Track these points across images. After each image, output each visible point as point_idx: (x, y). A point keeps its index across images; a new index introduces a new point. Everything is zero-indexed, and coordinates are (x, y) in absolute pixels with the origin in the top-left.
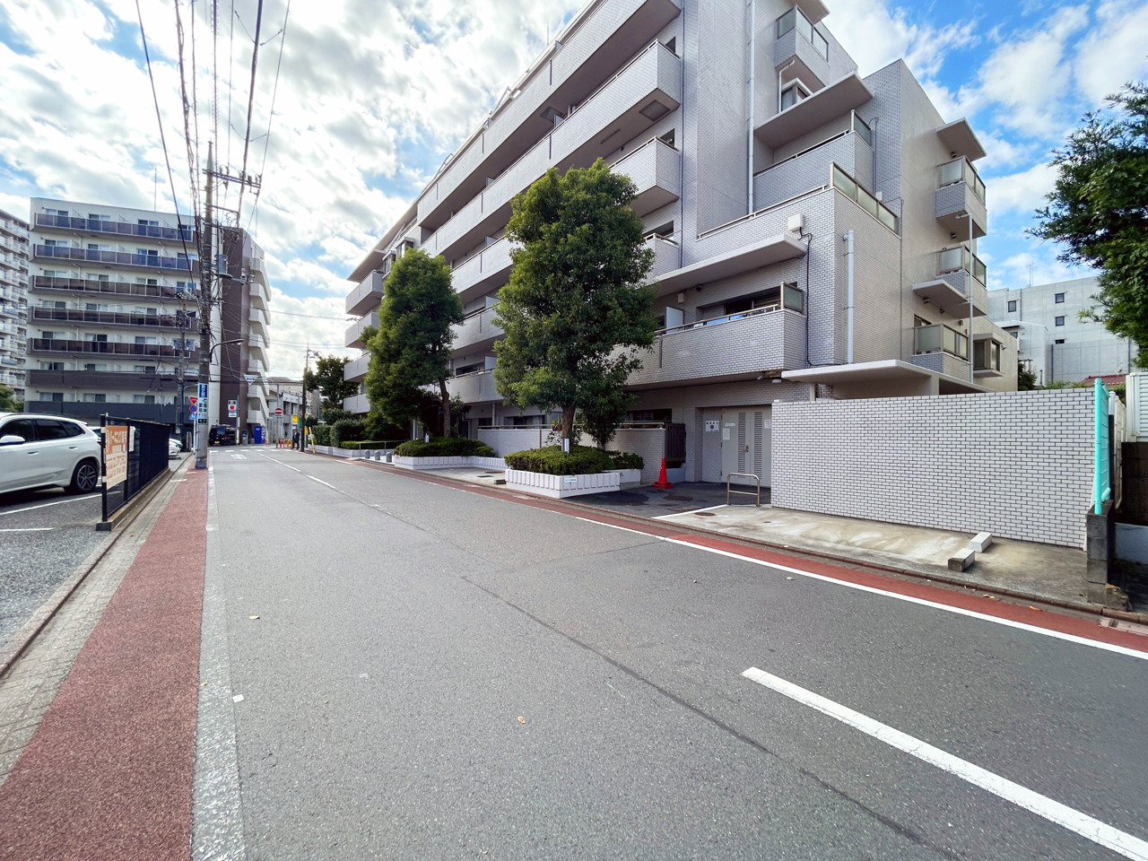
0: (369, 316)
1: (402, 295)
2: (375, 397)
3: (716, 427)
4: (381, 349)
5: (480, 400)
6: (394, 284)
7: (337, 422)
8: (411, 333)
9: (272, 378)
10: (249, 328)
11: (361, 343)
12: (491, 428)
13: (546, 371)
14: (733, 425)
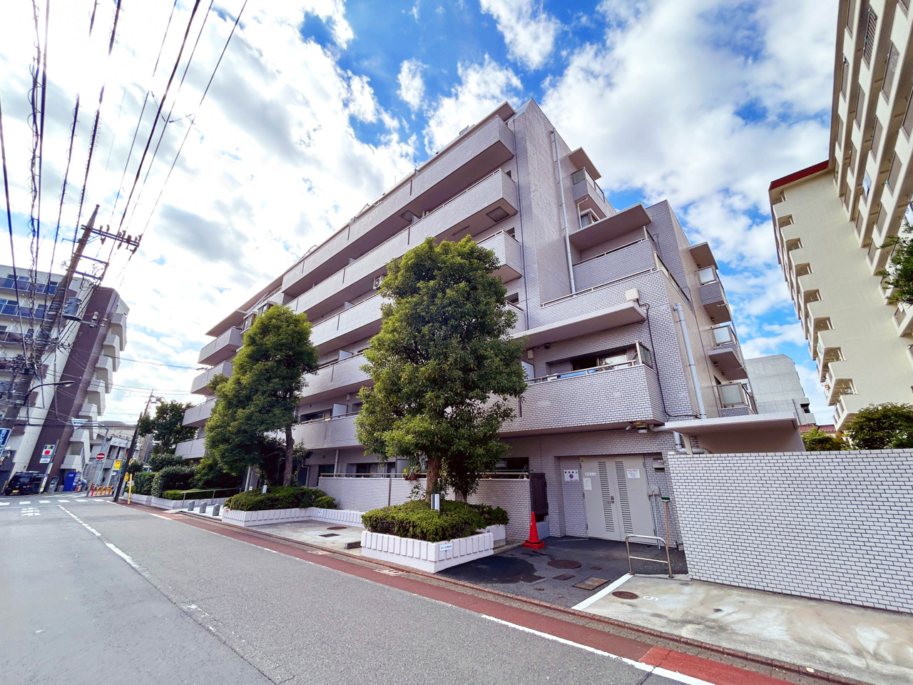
0: (221, 366)
1: (261, 345)
2: (213, 444)
3: (576, 477)
4: (230, 394)
5: (325, 446)
6: (255, 334)
7: (164, 469)
8: (265, 379)
9: (105, 422)
10: (93, 374)
11: (209, 390)
12: (332, 476)
13: (423, 419)
14: (594, 474)
